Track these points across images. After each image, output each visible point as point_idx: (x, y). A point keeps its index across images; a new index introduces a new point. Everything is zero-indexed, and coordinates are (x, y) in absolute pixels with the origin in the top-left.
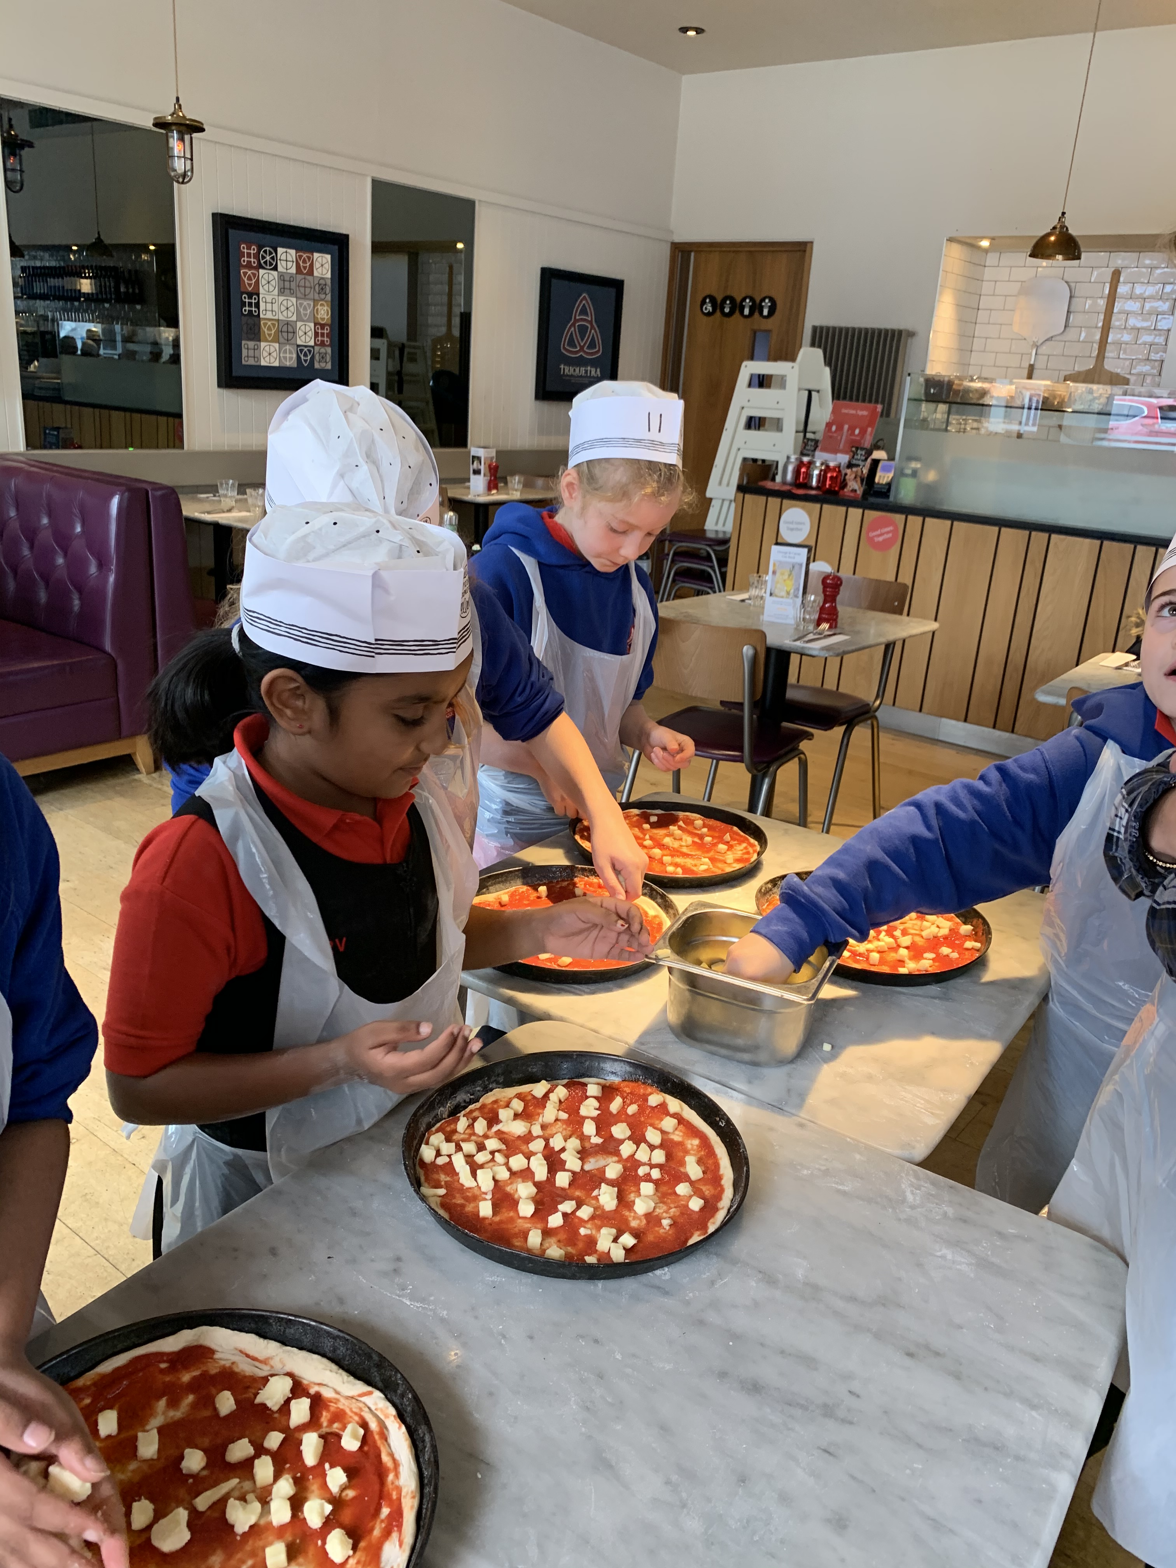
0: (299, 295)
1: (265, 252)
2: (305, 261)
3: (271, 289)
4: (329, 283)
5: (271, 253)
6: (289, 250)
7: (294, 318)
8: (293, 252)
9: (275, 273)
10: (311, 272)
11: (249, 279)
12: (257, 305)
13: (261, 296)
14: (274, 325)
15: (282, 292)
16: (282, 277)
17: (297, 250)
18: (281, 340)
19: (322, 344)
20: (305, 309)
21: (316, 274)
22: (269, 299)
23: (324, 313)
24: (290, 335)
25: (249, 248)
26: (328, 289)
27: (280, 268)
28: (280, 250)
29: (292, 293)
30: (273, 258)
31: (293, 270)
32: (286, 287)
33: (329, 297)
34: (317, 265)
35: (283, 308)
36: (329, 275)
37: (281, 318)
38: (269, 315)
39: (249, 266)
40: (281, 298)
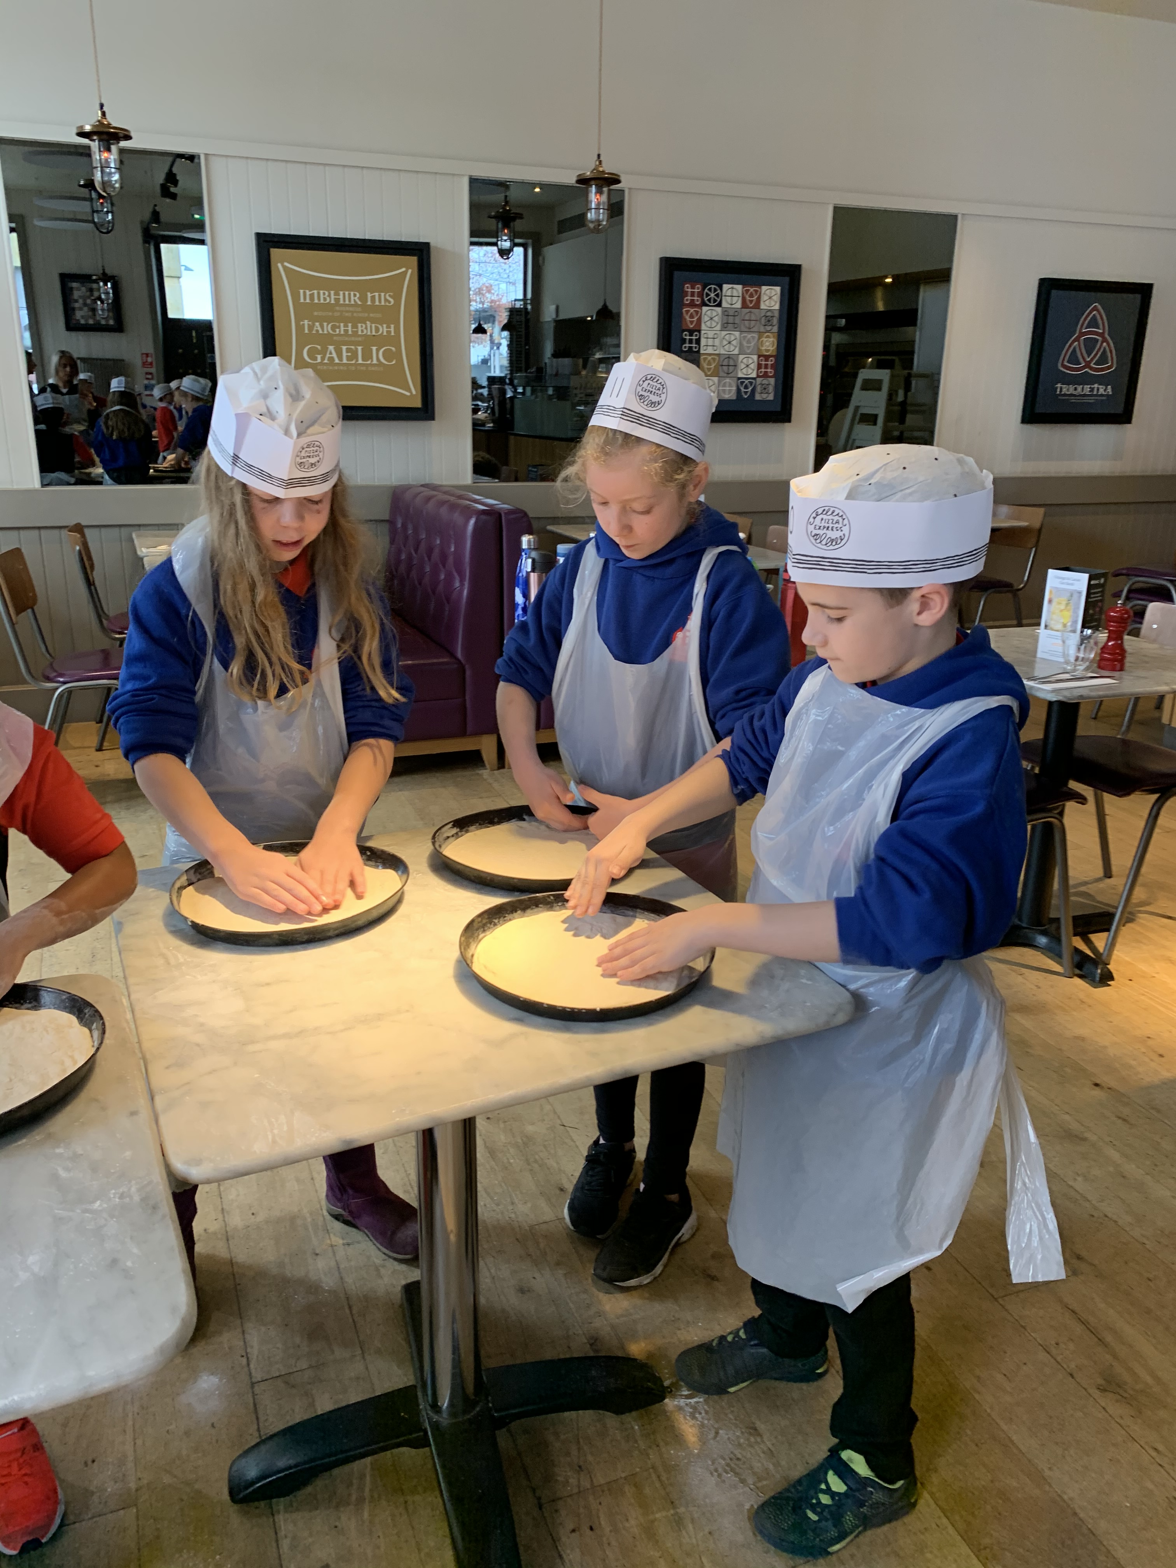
0: (744, 329)
1: (710, 289)
2: (751, 296)
3: (714, 324)
4: (777, 314)
5: (715, 290)
6: (735, 286)
7: (736, 352)
8: (739, 287)
9: (719, 309)
10: (757, 306)
11: (692, 316)
12: (698, 341)
13: (703, 332)
14: (714, 359)
15: (724, 327)
16: (726, 313)
17: (744, 284)
18: (722, 374)
19: (766, 375)
20: (749, 342)
21: (763, 306)
22: (711, 334)
23: (770, 344)
24: (731, 368)
25: (693, 288)
26: (775, 321)
27: (724, 304)
28: (725, 287)
29: (735, 329)
30: (717, 295)
31: (739, 305)
32: (729, 322)
33: (775, 329)
34: (764, 298)
35: (725, 342)
36: (777, 307)
37: (723, 352)
38: (710, 350)
39: (692, 304)
40: (724, 333)
